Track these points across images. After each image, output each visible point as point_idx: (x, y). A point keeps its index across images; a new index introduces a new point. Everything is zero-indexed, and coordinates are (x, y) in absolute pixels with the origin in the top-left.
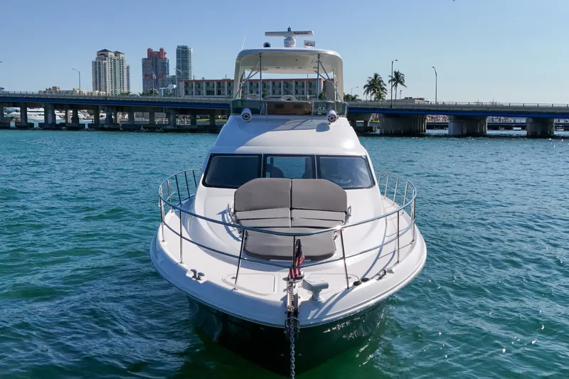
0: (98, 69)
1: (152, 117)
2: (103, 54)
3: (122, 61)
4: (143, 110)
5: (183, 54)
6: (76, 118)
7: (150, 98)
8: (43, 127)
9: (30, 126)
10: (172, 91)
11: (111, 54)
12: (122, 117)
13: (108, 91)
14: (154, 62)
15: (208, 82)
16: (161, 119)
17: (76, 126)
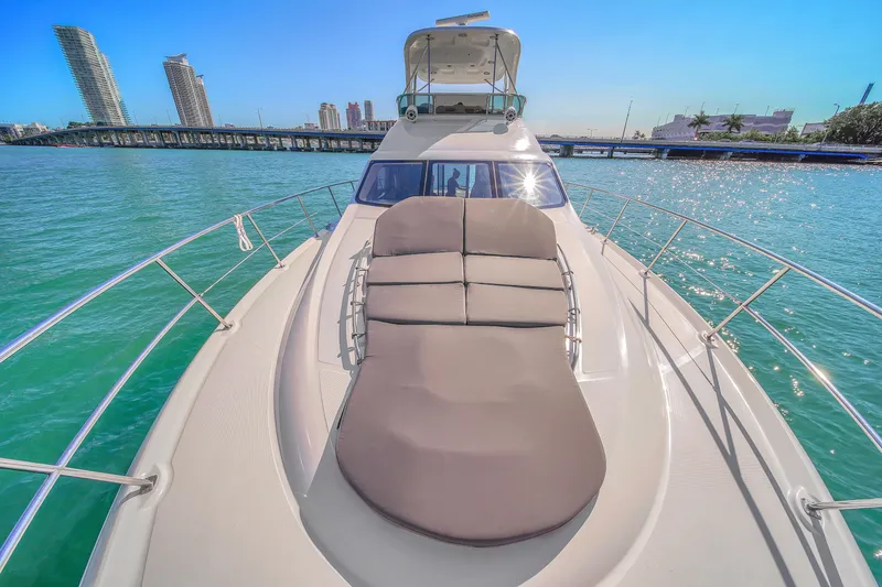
0: (322, 113)
1: (350, 144)
2: (324, 105)
3: (335, 110)
4: (345, 139)
5: (368, 105)
6: (309, 145)
7: (351, 132)
8: (292, 149)
9: (285, 149)
10: (364, 129)
11: (328, 106)
12: (334, 144)
13: (329, 128)
14: (353, 110)
15: (381, 122)
16: (356, 145)
17: (309, 150)
